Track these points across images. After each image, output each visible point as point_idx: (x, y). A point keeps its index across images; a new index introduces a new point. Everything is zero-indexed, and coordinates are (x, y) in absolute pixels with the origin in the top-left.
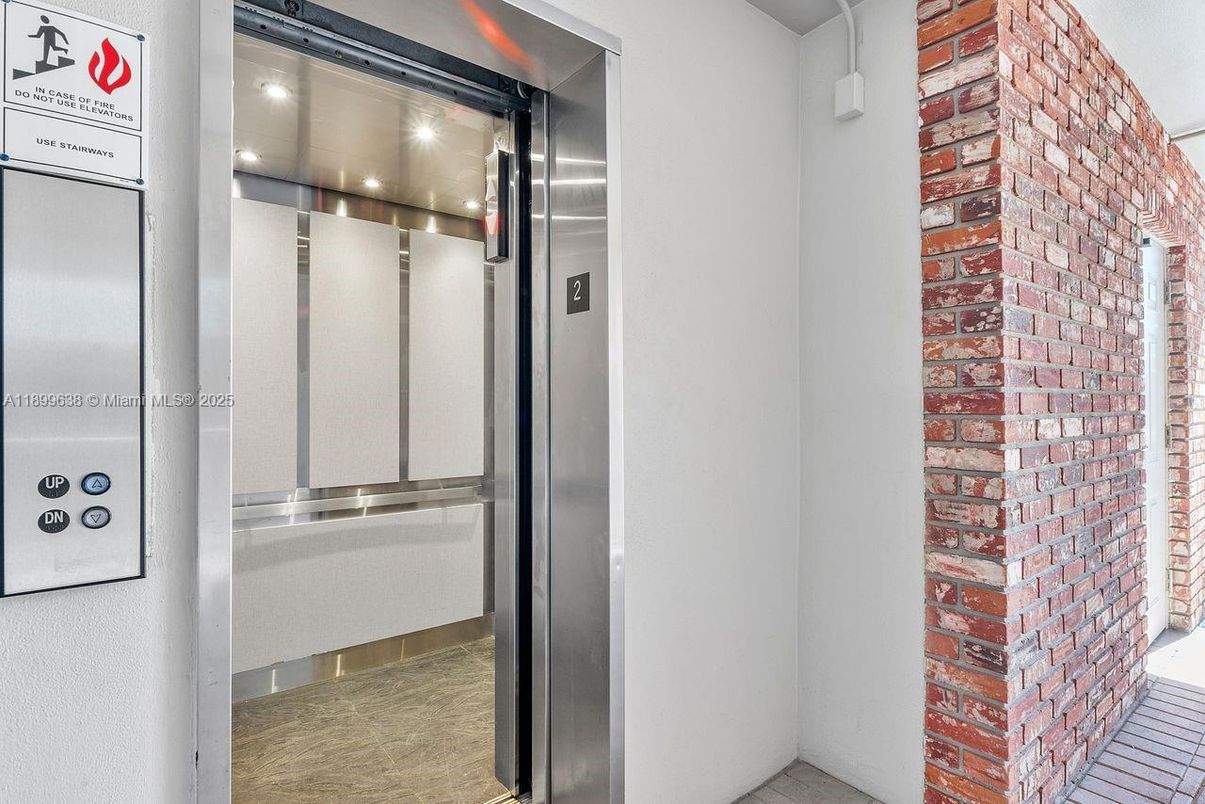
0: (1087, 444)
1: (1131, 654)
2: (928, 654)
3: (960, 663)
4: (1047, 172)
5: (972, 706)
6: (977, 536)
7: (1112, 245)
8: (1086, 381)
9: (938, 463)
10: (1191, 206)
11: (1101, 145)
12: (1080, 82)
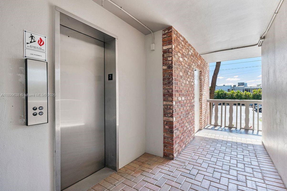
0: (185, 101)
1: (192, 132)
2: (164, 132)
3: (168, 133)
4: (179, 61)
5: (169, 139)
6: (170, 114)
7: (189, 71)
8: (185, 92)
9: (165, 104)
10: (203, 65)
11: (188, 57)
12: (185, 48)
